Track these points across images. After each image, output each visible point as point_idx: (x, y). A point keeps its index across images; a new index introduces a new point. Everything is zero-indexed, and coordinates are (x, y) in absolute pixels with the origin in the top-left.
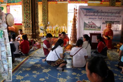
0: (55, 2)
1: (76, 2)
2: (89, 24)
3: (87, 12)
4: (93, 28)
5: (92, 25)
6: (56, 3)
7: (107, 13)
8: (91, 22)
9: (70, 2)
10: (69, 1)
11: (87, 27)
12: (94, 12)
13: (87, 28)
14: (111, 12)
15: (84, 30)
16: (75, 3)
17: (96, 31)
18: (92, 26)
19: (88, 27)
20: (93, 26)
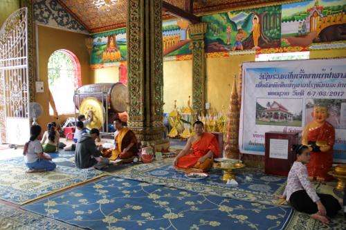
0: (224, 54)
1: (277, 49)
2: (269, 108)
3: (262, 77)
4: (281, 118)
5: (276, 112)
6: (226, 55)
7: (319, 76)
8: (275, 102)
9: (261, 51)
10: (258, 48)
11: (263, 116)
12: (282, 77)
13: (264, 119)
14: (331, 74)
15: (256, 124)
16: (273, 52)
17: (288, 127)
18: (276, 114)
19: (267, 117)
20: (279, 113)
